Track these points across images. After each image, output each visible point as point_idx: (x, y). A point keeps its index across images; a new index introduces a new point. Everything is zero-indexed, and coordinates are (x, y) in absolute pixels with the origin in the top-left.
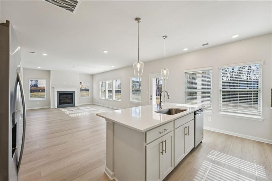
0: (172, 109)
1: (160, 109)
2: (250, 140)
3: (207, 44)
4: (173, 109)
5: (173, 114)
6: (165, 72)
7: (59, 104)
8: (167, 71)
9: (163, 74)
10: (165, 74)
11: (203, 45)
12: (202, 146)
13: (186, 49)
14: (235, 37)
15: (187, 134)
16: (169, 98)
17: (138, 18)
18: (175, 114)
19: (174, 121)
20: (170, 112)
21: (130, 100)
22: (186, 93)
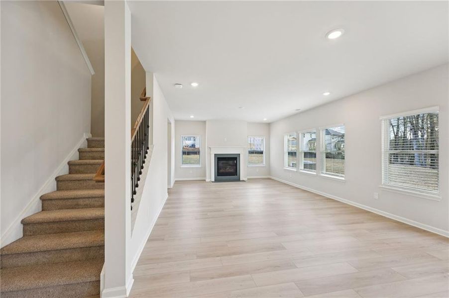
7: (218, 176)
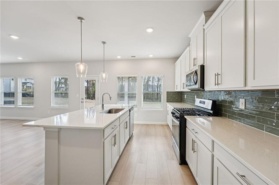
0: (111, 109)
1: (102, 110)
2: (158, 125)
3: (135, 57)
4: (113, 109)
5: (113, 113)
6: (104, 75)
8: (106, 75)
9: (102, 77)
10: (104, 78)
11: (132, 57)
12: (133, 136)
13: (119, 57)
14: (151, 56)
15: (127, 128)
16: (111, 100)
17: (81, 18)
18: (115, 113)
19: (119, 118)
20: (110, 112)
21: (52, 105)
22: (118, 95)
